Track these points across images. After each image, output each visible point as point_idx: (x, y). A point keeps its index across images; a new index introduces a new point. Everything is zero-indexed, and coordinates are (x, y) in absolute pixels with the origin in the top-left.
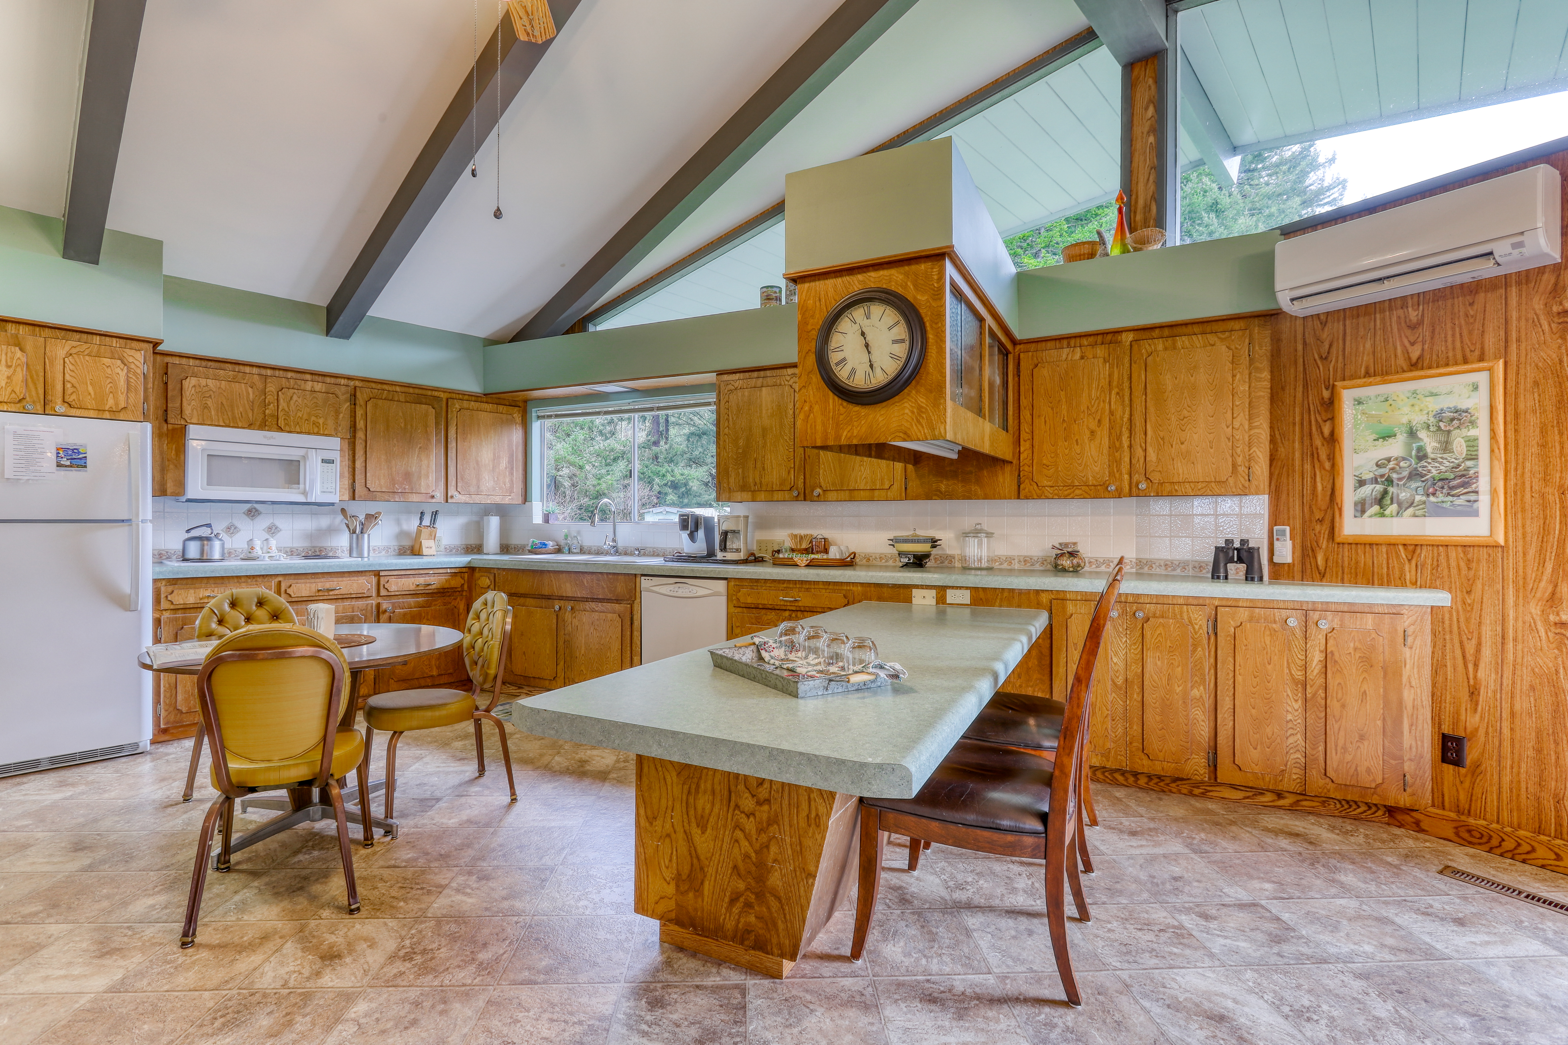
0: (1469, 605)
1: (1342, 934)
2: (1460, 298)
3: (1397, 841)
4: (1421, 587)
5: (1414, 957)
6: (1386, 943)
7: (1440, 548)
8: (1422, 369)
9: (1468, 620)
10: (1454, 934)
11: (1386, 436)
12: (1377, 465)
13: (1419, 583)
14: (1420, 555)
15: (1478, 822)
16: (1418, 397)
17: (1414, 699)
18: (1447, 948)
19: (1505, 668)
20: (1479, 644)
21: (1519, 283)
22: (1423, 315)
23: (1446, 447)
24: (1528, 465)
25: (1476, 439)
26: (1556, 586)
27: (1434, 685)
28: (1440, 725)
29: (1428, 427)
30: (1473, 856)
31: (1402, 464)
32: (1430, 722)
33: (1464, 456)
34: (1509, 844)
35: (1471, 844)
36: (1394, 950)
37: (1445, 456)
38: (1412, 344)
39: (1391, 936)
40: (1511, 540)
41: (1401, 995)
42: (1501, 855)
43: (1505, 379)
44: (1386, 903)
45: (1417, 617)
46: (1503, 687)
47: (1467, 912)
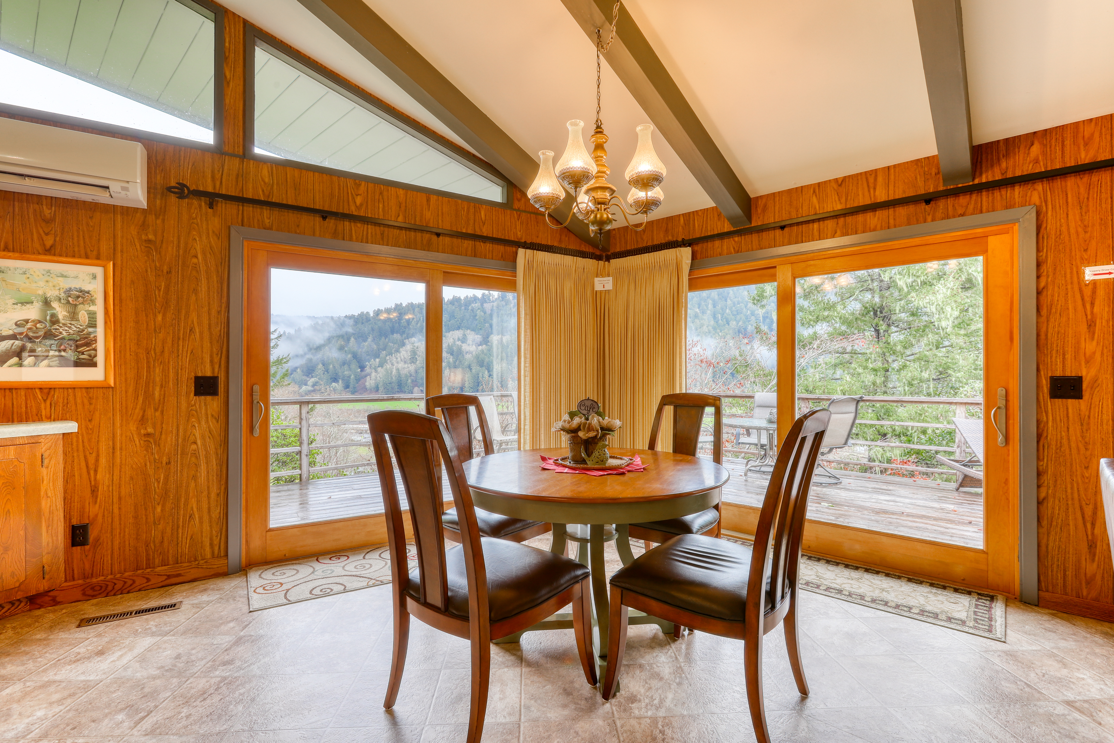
0: (91, 429)
1: (15, 717)
2: (83, 211)
3: (40, 620)
4: (54, 420)
5: (77, 696)
6: (53, 700)
7: (69, 390)
8: (55, 255)
9: (89, 440)
10: (99, 663)
11: (26, 303)
12: (16, 324)
13: (53, 417)
14: (53, 396)
15: (98, 579)
16: (51, 275)
17: (50, 506)
18: (97, 676)
19: (115, 469)
20: (98, 456)
21: (122, 214)
22: (55, 214)
23: (73, 316)
24: (128, 334)
25: (95, 313)
26: (144, 411)
27: (65, 492)
28: (70, 520)
29: (60, 299)
30: (96, 605)
31: (38, 325)
32: (62, 520)
33: (87, 324)
34: (118, 586)
35: (94, 597)
36: (60, 702)
37: (73, 322)
38: (47, 234)
39: (56, 693)
40: (118, 383)
41: (76, 730)
42: (114, 595)
43: (114, 275)
44: (44, 671)
45: (52, 443)
46: (114, 482)
47: (103, 643)
